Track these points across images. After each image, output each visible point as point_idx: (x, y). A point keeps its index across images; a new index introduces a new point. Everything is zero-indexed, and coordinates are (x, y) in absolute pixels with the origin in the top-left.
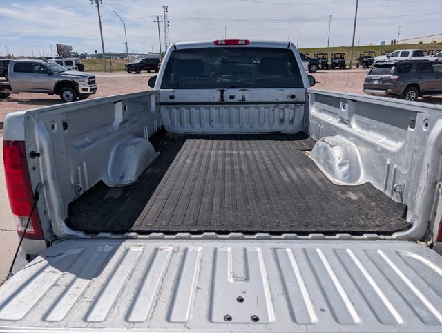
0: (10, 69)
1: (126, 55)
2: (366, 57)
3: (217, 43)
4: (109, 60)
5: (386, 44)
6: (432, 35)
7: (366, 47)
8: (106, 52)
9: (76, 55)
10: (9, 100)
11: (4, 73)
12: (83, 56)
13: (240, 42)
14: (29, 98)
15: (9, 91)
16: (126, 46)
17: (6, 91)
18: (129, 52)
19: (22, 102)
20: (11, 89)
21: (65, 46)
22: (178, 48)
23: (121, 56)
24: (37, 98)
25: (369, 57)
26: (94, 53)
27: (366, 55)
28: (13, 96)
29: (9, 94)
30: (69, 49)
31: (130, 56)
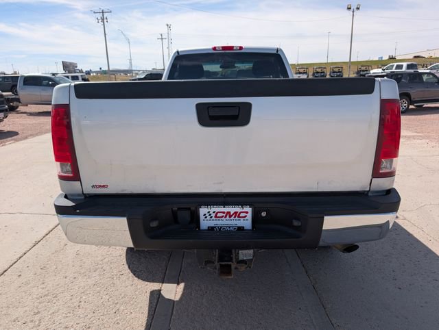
0: (20, 83)
1: (130, 71)
2: (363, 71)
3: (214, 49)
4: (113, 76)
5: (383, 59)
6: (428, 50)
7: (363, 62)
8: (110, 69)
9: (81, 71)
10: (18, 113)
11: (12, 88)
12: (88, 73)
13: (235, 48)
14: (37, 111)
15: (18, 103)
16: (131, 63)
17: (15, 104)
18: (133, 69)
19: (31, 114)
20: (20, 102)
21: (71, 64)
22: (180, 54)
23: (126, 72)
24: (45, 110)
25: (366, 71)
26: (99, 70)
27: (363, 68)
28: (21, 109)
29: (17, 107)
30: (74, 66)
31: (134, 72)
